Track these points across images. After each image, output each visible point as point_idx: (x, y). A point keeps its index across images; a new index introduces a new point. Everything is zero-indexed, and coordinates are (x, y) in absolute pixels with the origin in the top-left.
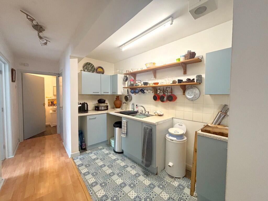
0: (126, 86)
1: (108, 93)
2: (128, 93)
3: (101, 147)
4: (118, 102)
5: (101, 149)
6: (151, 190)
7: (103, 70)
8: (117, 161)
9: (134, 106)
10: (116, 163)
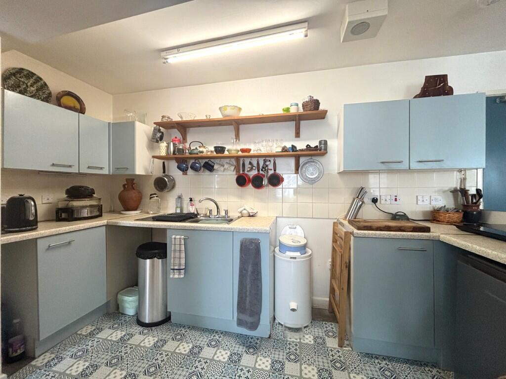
0: (163, 153)
1: (101, 168)
2: (164, 172)
3: (89, 329)
4: (132, 194)
5: (91, 334)
6: (237, 367)
7: (81, 105)
8: (165, 348)
9: (181, 203)
10: (164, 353)
